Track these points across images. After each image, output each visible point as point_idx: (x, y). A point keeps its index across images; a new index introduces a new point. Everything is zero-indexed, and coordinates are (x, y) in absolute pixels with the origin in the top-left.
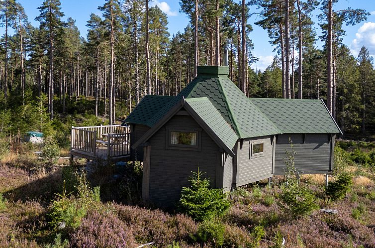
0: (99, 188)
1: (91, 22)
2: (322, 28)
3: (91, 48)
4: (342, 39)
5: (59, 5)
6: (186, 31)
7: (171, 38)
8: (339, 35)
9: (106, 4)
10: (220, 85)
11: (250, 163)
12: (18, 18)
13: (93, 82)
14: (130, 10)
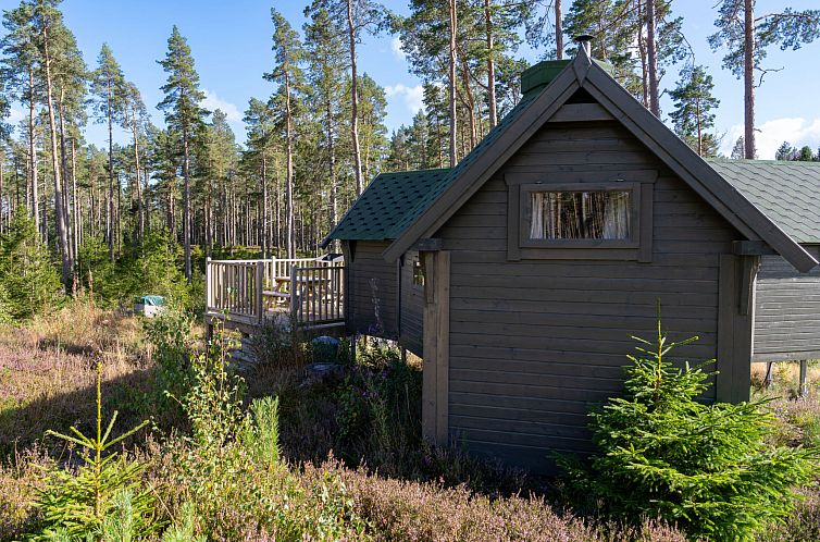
0: (272, 403)
1: (250, 113)
2: (675, 99)
3: (253, 161)
4: (714, 116)
5: (197, 79)
6: (416, 122)
7: (389, 136)
8: (708, 108)
9: (277, 68)
12: (130, 108)
13: (257, 225)
14: (318, 82)
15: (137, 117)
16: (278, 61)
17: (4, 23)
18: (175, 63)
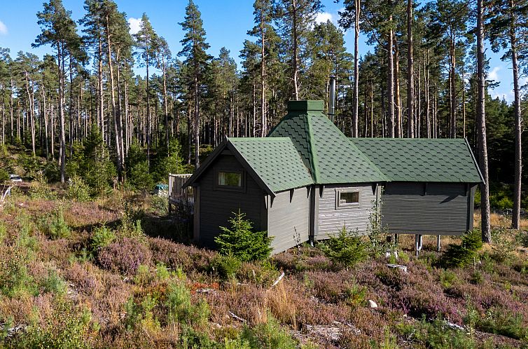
1: (244, 52)
5: (204, 34)
9: (255, 27)
10: (307, 123)
11: (336, 215)
12: (161, 54)
15: (165, 61)
16: (257, 22)
17: (85, 8)
18: (191, 24)
